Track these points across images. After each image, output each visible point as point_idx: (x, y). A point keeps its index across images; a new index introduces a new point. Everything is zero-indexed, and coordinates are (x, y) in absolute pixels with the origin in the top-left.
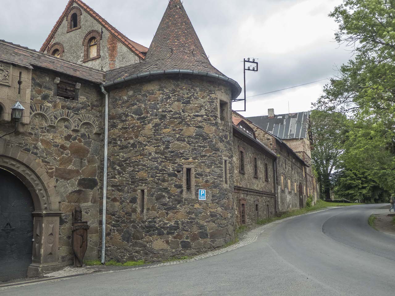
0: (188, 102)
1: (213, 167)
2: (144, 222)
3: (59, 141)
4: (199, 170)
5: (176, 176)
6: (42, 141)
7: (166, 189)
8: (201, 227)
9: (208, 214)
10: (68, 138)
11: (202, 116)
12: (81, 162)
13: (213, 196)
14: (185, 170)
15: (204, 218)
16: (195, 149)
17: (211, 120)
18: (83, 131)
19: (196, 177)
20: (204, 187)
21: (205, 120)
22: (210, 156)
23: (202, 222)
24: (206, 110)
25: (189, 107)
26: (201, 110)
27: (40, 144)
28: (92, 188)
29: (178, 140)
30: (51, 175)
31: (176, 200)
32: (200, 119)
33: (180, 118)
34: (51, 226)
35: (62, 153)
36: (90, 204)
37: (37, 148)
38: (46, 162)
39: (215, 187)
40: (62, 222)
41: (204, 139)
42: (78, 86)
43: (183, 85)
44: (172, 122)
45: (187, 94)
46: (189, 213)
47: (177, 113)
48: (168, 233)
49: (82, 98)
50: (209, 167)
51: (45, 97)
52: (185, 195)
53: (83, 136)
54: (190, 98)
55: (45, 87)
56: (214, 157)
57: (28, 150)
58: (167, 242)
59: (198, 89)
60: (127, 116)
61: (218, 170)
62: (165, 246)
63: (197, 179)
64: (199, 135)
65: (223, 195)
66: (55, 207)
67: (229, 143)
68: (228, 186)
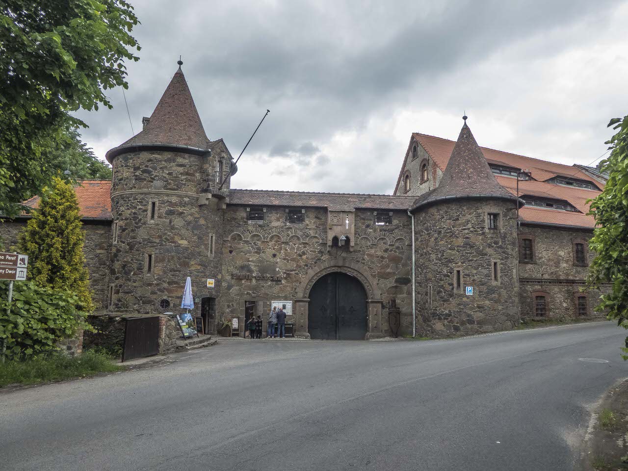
0: (457, 219)
1: (480, 269)
2: (431, 310)
3: (379, 253)
4: (467, 272)
5: (448, 276)
6: (368, 255)
7: (443, 286)
8: (469, 315)
9: (476, 305)
10: (386, 250)
11: (469, 229)
12: (397, 267)
13: (480, 292)
14: (455, 272)
15: (471, 309)
16: (463, 256)
17: (478, 231)
18: (397, 244)
19: (464, 277)
20: (471, 285)
21: (471, 231)
22: (477, 260)
23: (469, 312)
24: (472, 224)
25: (458, 223)
26: (467, 224)
27: (366, 257)
28: (407, 284)
29: (450, 249)
30: (374, 276)
31: (450, 295)
32: (466, 231)
33: (451, 232)
34: (376, 309)
35: (382, 261)
36: (405, 295)
37: (364, 260)
38: (370, 268)
39: (483, 285)
40: (383, 307)
41: (472, 247)
42: (391, 214)
43: (453, 206)
44: (446, 236)
45: (456, 213)
46: (459, 304)
47: (449, 229)
48: (445, 319)
49: (395, 222)
50: (476, 269)
51: (368, 226)
52: (455, 291)
53: (398, 248)
54: (459, 216)
55: (368, 220)
56: (481, 260)
57: (358, 262)
58: (444, 325)
59: (465, 208)
60: (422, 232)
61: (485, 272)
62: (443, 328)
63: (465, 279)
64: (466, 244)
65: (491, 290)
66: (378, 297)
67: (501, 247)
68: (498, 283)
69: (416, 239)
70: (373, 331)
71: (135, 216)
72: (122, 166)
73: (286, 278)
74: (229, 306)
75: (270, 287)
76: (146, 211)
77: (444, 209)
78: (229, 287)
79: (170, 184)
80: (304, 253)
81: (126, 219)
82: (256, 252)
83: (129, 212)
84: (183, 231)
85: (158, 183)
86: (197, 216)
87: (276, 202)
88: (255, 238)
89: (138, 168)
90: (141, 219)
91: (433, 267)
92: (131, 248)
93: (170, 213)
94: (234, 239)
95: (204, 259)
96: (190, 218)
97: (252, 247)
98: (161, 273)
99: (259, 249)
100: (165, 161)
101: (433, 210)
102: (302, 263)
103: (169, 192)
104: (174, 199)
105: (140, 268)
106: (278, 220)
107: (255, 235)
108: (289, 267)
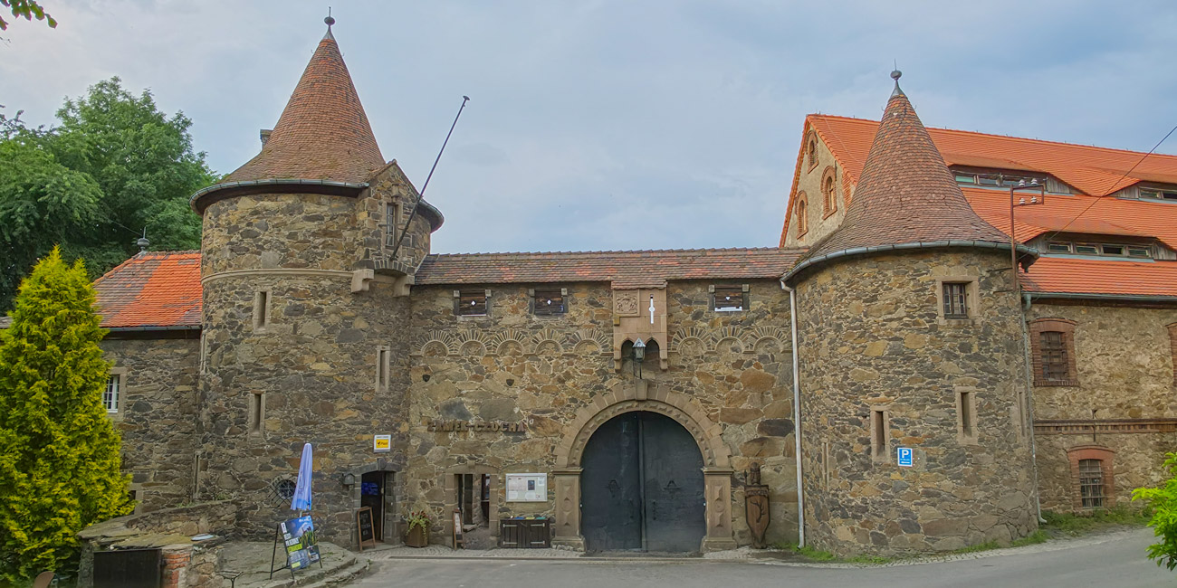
0: (874, 299)
1: (928, 407)
2: (829, 494)
3: (724, 371)
4: (898, 415)
5: (859, 424)
6: (699, 374)
7: (848, 444)
8: (906, 513)
9: (920, 490)
10: (738, 365)
11: (901, 319)
12: (762, 397)
13: (929, 460)
14: (873, 414)
15: (910, 498)
16: (889, 379)
17: (919, 324)
18: (761, 351)
19: (892, 427)
20: (909, 444)
21: (905, 325)
22: (920, 388)
23: (906, 505)
24: (907, 307)
25: (874, 307)
26: (896, 309)
27: (697, 379)
28: (784, 434)
29: (860, 364)
30: (712, 419)
31: (862, 464)
32: (895, 324)
33: (861, 327)
34: (718, 488)
35: (730, 387)
36: (781, 457)
37: (692, 385)
38: (706, 402)
39: (937, 443)
40: (735, 483)
41: (907, 359)
42: (746, 287)
43: (864, 270)
44: (851, 335)
45: (872, 284)
46: (883, 487)
47: (857, 320)
48: (855, 517)
49: (756, 304)
50: (918, 408)
51: (697, 316)
52: (874, 456)
53: (763, 358)
54: (876, 291)
55: (697, 302)
56: (929, 389)
57: (680, 389)
58: (853, 530)
59: (890, 273)
60: (809, 325)
61: (942, 414)
62: (850, 537)
63: (895, 430)
64: (896, 352)
65: (957, 457)
66: (721, 462)
67: (977, 357)
68: (973, 440)
69: (800, 340)
70: (712, 535)
71: (231, 322)
72: (212, 226)
73: (533, 428)
74: (424, 486)
75: (504, 445)
76: (249, 309)
77: (844, 273)
78: (424, 448)
79: (292, 255)
80: (568, 376)
81: (218, 327)
82: (475, 378)
83: (222, 312)
84: (321, 346)
85: (271, 256)
86: (348, 313)
87: (510, 277)
88: (473, 349)
89: (236, 228)
90: (241, 326)
91: (828, 402)
92: (225, 384)
93: (296, 311)
94: (431, 352)
95: (366, 397)
96: (333, 319)
97: (467, 368)
98: (279, 430)
99: (480, 370)
100: (282, 212)
101: (824, 279)
102: (565, 397)
103: (290, 271)
104: (302, 284)
105: (241, 421)
106: (515, 311)
107: (470, 344)
108: (540, 405)
